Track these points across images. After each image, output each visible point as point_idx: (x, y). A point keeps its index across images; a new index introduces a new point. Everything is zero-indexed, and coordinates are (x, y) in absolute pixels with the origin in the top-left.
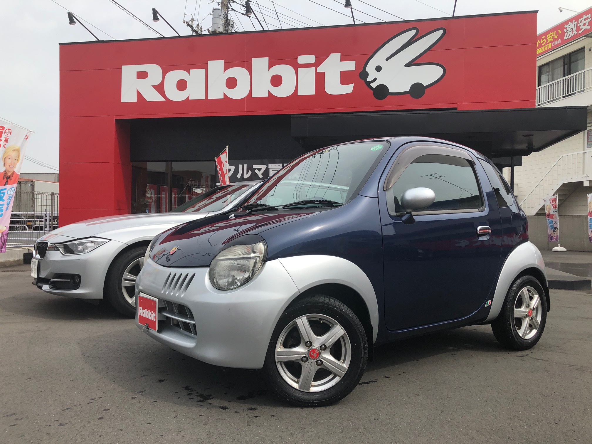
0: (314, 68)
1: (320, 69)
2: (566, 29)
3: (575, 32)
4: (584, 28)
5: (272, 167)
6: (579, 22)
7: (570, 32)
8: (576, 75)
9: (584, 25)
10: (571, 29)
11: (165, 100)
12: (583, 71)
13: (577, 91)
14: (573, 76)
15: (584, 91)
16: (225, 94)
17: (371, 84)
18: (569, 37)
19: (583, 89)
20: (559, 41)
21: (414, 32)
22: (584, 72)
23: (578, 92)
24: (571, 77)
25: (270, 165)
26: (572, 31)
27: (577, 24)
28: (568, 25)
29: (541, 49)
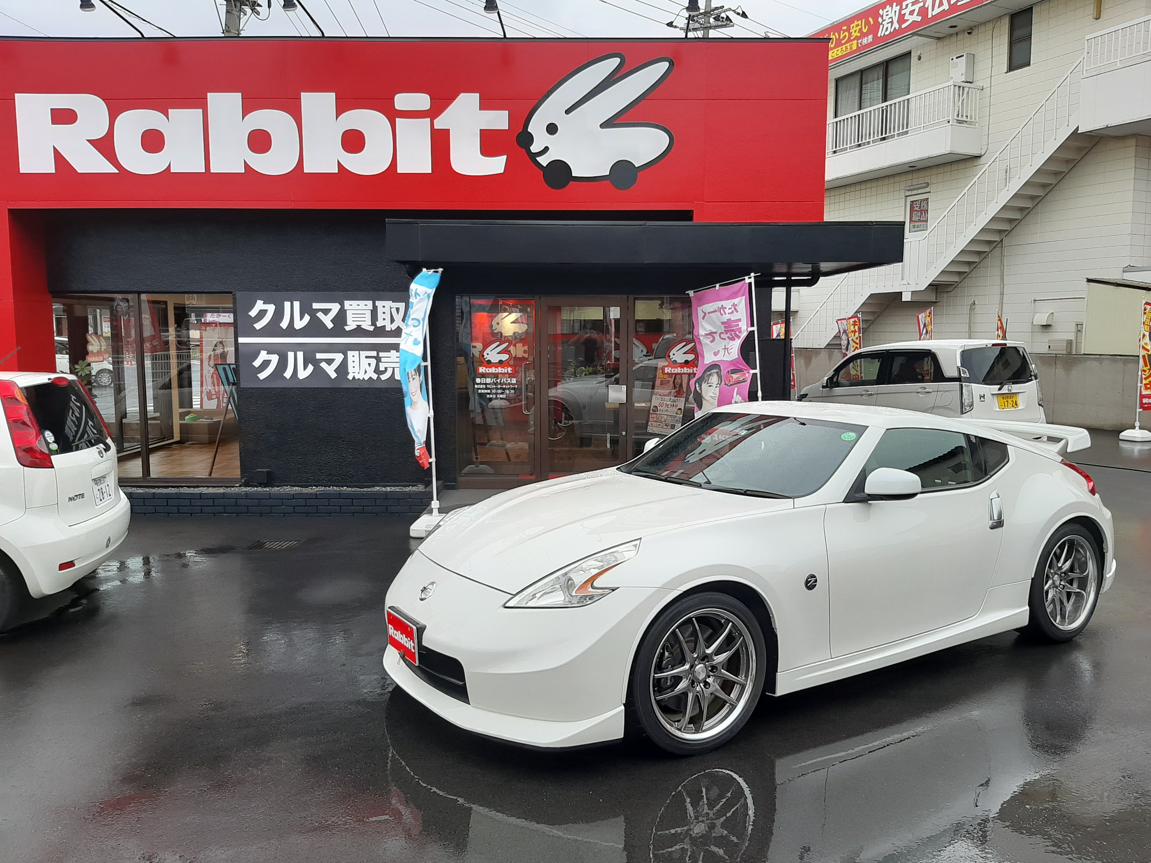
0: (429, 119)
1: (440, 123)
2: (882, 18)
3: (896, 25)
4: (911, 19)
5: (351, 308)
6: (904, 7)
7: (888, 23)
8: (895, 104)
9: (912, 13)
10: (889, 18)
11: (117, 172)
12: (907, 97)
13: (896, 132)
14: (891, 105)
15: (907, 133)
16: (246, 165)
17: (538, 159)
18: (887, 33)
19: (905, 130)
20: (870, 38)
21: (616, 61)
22: (908, 100)
23: (898, 135)
24: (887, 106)
25: (347, 304)
26: (892, 22)
27: (901, 9)
28: (885, 10)
29: (840, 50)
